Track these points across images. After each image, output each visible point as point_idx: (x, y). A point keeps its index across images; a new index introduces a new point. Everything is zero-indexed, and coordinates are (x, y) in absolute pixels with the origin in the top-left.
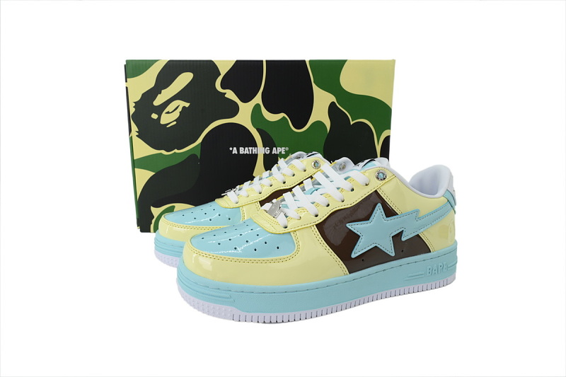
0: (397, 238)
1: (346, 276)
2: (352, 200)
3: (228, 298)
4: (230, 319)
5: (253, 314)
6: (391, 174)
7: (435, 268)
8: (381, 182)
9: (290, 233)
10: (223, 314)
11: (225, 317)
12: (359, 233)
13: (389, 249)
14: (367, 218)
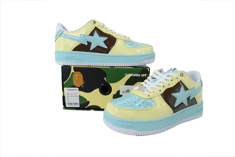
0: (188, 99)
1: (173, 115)
2: (173, 84)
3: (132, 126)
4: (133, 135)
5: (142, 132)
6: (185, 74)
7: (199, 110)
8: (182, 77)
9: (151, 98)
10: (125, 132)
11: (131, 134)
12: (176, 97)
13: (186, 103)
14: (179, 91)
